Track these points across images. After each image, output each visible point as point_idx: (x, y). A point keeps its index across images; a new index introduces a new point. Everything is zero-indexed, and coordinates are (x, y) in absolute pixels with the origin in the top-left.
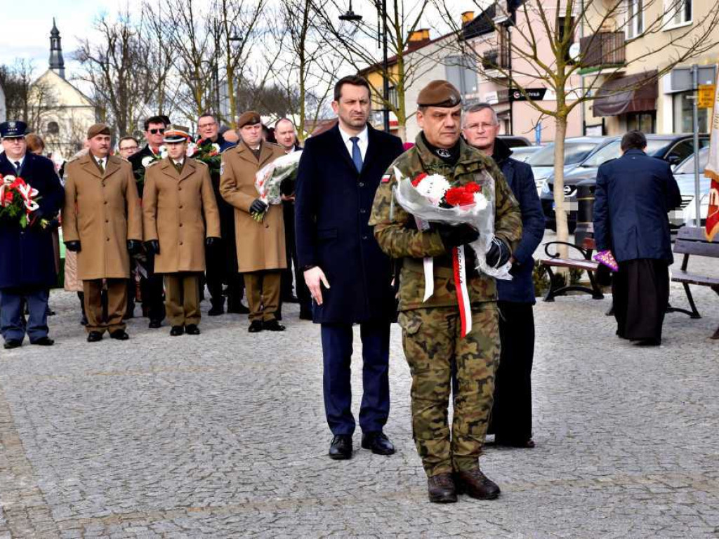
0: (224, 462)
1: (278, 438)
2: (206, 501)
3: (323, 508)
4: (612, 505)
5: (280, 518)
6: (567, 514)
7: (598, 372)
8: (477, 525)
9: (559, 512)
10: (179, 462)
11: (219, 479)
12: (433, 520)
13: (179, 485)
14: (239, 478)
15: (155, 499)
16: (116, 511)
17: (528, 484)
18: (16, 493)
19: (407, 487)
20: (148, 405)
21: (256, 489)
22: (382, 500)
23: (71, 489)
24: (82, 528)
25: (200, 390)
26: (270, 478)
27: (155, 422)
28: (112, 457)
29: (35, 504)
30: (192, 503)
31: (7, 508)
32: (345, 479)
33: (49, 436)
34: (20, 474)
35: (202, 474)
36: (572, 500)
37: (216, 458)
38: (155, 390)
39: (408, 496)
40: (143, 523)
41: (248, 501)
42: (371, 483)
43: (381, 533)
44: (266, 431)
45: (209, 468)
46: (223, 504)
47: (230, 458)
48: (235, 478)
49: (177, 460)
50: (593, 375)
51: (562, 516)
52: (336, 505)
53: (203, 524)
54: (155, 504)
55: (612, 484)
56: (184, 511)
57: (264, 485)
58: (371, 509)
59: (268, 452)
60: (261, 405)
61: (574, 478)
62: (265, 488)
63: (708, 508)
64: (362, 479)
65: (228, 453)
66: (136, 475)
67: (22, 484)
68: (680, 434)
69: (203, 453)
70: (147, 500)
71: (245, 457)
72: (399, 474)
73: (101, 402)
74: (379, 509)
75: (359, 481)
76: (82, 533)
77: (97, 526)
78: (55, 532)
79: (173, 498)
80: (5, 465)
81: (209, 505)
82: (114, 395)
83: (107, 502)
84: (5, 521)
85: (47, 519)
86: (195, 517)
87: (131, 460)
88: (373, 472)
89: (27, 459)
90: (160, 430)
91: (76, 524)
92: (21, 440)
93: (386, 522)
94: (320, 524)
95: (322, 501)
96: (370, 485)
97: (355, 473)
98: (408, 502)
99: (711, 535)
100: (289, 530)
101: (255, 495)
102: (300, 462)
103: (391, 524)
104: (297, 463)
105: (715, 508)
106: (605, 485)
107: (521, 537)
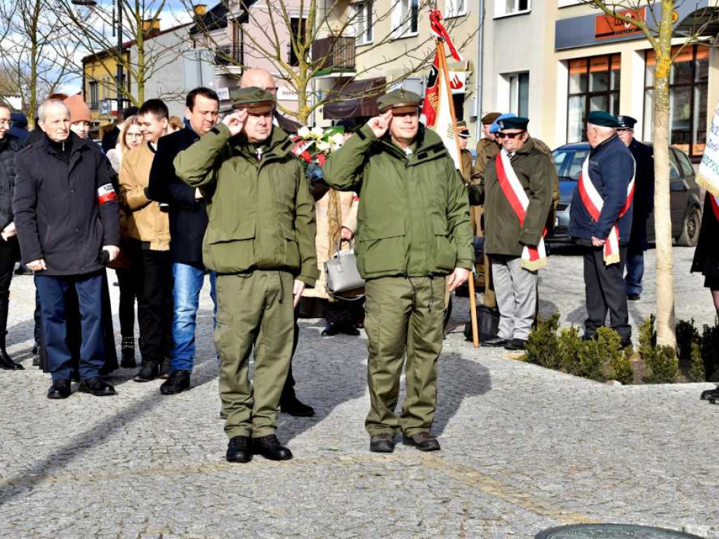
1: (25, 419)
3: (78, 482)
4: (353, 480)
5: (36, 492)
6: (312, 488)
7: (336, 363)
8: (230, 497)
9: (305, 487)
12: (187, 493)
19: (160, 465)
22: (136, 476)
26: (21, 455)
32: (98, 457)
36: (316, 476)
39: (161, 472)
41: (2, 477)
42: (124, 460)
43: (138, 505)
50: (332, 365)
51: (308, 490)
52: (91, 480)
55: (352, 463)
57: (16, 462)
58: (127, 484)
59: (18, 432)
61: (317, 457)
62: (18, 465)
63: (437, 483)
64: (115, 457)
72: (152, 452)
74: (135, 484)
75: (113, 459)
88: (125, 450)
93: (142, 496)
94: (77, 497)
95: (77, 476)
96: (124, 462)
97: (107, 452)
98: (162, 477)
99: (440, 506)
100: (47, 502)
101: (7, 471)
102: (52, 442)
103: (147, 497)
104: (48, 442)
105: (443, 483)
106: (346, 462)
107: (271, 508)
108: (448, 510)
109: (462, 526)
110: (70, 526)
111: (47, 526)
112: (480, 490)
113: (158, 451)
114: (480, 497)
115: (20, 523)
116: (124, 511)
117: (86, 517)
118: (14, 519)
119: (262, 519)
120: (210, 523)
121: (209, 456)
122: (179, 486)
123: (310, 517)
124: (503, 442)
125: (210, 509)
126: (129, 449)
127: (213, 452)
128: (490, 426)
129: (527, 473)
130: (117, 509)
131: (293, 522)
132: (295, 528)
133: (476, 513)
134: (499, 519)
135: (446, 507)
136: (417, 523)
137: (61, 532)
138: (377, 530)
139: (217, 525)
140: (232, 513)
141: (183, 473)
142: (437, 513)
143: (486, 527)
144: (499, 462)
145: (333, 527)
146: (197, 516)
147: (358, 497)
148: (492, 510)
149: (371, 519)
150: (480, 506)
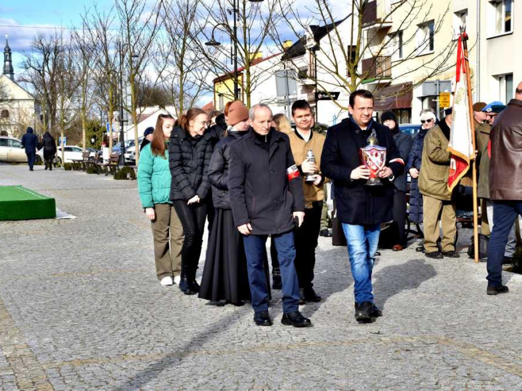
0: (144, 329)
1: (177, 315)
2: (136, 352)
3: (210, 356)
4: (390, 354)
5: (184, 362)
6: (363, 359)
8: (308, 365)
9: (358, 358)
10: (115, 329)
11: (142, 339)
12: (280, 363)
13: (117, 342)
14: (155, 338)
15: (102, 351)
16: (78, 358)
17: (337, 342)
18: (12, 347)
19: (262, 344)
20: (91, 294)
21: (166, 345)
22: (247, 351)
23: (47, 345)
24: (58, 368)
25: (124, 285)
26: (175, 338)
27: (96, 305)
28: (72, 326)
29: (26, 354)
30: (126, 353)
31: (8, 356)
32: (222, 339)
33: (29, 312)
34: (13, 336)
35: (131, 336)
36: (365, 351)
37: (139, 327)
38: (94, 285)
39: (263, 349)
40: (97, 365)
41: (163, 352)
43: (248, 371)
44: (169, 310)
45: (135, 332)
46: (147, 354)
47: (147, 326)
48: (153, 338)
49: (114, 327)
52: (218, 354)
53: (135, 365)
54: (103, 354)
55: (390, 342)
56: (122, 358)
57: (171, 342)
58: (241, 357)
59: (172, 323)
60: (164, 294)
61: (366, 338)
63: (449, 356)
65: (147, 323)
66: (89, 336)
67: (16, 342)
68: (431, 312)
69: (130, 323)
70: (97, 351)
71: (157, 326)
72: (257, 336)
73: (59, 292)
74: (246, 356)
75: (232, 340)
76: (59, 371)
77: (67, 366)
78: (41, 370)
79: (114, 350)
80: (3, 330)
81: (138, 354)
82: (68, 288)
83: (73, 352)
84: (8, 363)
85: (35, 362)
86: (130, 361)
87: (84, 327)
88: (240, 334)
89: (16, 326)
90: (100, 310)
91: (54, 366)
92: (11, 315)
93: (251, 364)
94: (209, 365)
95: (209, 352)
96: (239, 342)
97: (228, 336)
98: (264, 352)
99: (451, 371)
100: (190, 369)
101: (166, 348)
102: (193, 329)
103: (253, 365)
104: (191, 330)
105: (453, 356)
106: (386, 342)
107: (335, 373)
108: (457, 374)
109: (466, 385)
110: (205, 384)
111: (190, 384)
112: (479, 361)
113: (261, 335)
114: (479, 365)
115: (173, 382)
116: (239, 375)
117: (215, 378)
118: (170, 379)
119: (330, 380)
120: (295, 383)
121: (294, 338)
122: (274, 358)
123: (361, 379)
124: (495, 328)
125: (294, 373)
126: (243, 333)
127: (296, 336)
128: (486, 316)
129: (513, 349)
130: (235, 374)
131: (350, 382)
132: (351, 386)
133: (476, 376)
134: (493, 380)
135: (455, 372)
136: (435, 383)
137: (200, 388)
138: (407, 387)
139: (299, 384)
140: (309, 376)
141: (277, 350)
142: (449, 376)
143: (483, 386)
144: (493, 341)
145: (377, 385)
146: (286, 377)
147: (394, 365)
148: (488, 374)
149: (403, 380)
150: (479, 372)
